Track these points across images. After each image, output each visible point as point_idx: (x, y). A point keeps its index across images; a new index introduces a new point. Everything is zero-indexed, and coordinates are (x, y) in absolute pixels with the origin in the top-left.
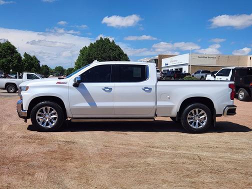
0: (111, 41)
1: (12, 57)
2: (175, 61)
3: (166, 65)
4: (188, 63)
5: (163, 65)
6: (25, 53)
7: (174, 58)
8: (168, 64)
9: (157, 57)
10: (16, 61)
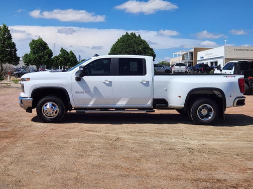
0: (137, 35)
1: (44, 52)
2: (210, 54)
3: (201, 58)
4: (223, 56)
5: (199, 58)
6: (62, 48)
7: (209, 51)
8: (203, 58)
9: (193, 50)
10: (47, 57)
